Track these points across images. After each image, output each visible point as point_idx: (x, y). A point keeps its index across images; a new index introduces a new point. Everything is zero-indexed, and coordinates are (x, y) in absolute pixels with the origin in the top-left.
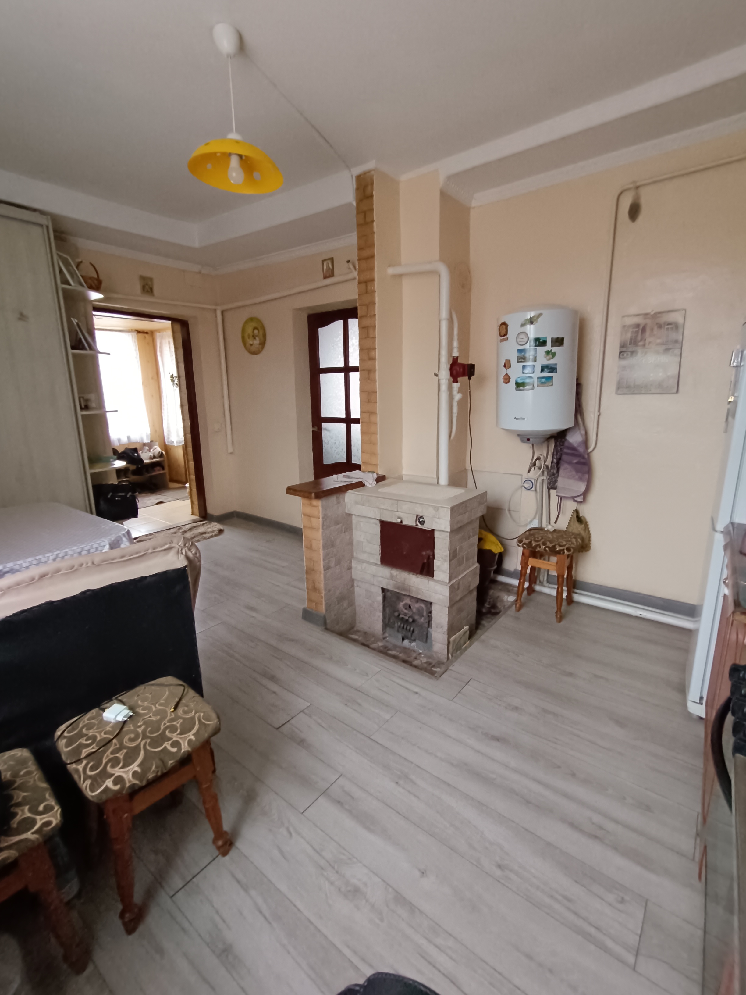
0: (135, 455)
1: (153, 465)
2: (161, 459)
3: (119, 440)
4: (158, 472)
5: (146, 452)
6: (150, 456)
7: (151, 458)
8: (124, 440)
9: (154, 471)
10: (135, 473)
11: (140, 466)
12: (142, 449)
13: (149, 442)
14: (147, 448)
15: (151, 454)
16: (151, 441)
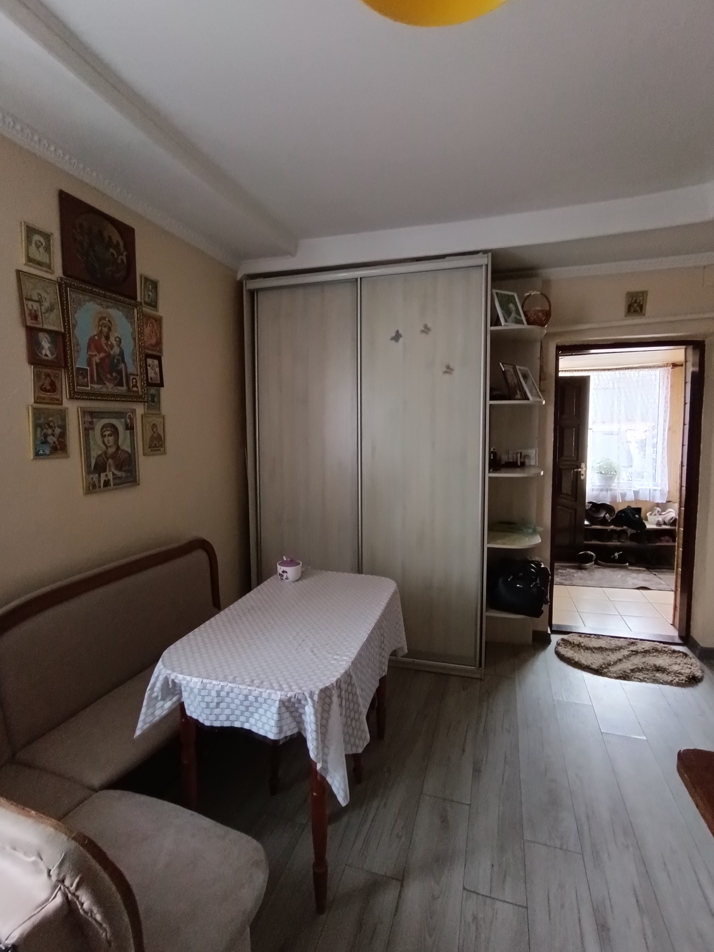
0: (635, 517)
1: (658, 534)
2: (673, 528)
3: (623, 496)
4: (664, 543)
5: (655, 515)
6: (657, 521)
7: (658, 524)
8: (630, 497)
9: (661, 541)
10: (633, 538)
11: (639, 532)
12: (652, 510)
13: (665, 502)
14: (658, 509)
15: (660, 519)
16: (668, 502)
